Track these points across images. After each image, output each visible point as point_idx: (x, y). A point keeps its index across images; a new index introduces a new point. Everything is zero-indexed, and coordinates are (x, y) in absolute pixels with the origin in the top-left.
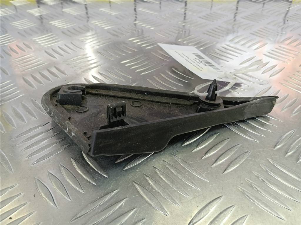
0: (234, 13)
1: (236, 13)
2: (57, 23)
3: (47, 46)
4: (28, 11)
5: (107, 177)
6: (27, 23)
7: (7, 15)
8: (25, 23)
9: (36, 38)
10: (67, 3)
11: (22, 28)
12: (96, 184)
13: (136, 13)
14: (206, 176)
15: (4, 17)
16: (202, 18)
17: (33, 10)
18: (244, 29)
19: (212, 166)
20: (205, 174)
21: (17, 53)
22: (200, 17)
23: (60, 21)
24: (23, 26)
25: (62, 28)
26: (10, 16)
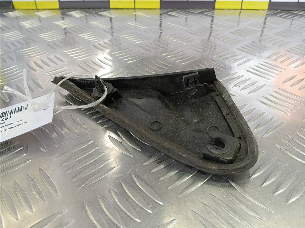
0: (262, 28)
1: (264, 28)
2: (87, 36)
3: (79, 60)
4: (55, 23)
5: (162, 204)
6: (56, 35)
7: (35, 26)
8: (53, 35)
9: (67, 51)
10: (93, 16)
11: (51, 40)
12: (152, 211)
13: (161, 29)
14: (269, 206)
15: (31, 29)
16: (235, 34)
17: (60, 22)
18: (280, 46)
19: (274, 195)
20: (268, 204)
21: (49, 66)
22: (232, 33)
23: (89, 34)
24: (51, 38)
25: (92, 41)
26: (37, 28)
